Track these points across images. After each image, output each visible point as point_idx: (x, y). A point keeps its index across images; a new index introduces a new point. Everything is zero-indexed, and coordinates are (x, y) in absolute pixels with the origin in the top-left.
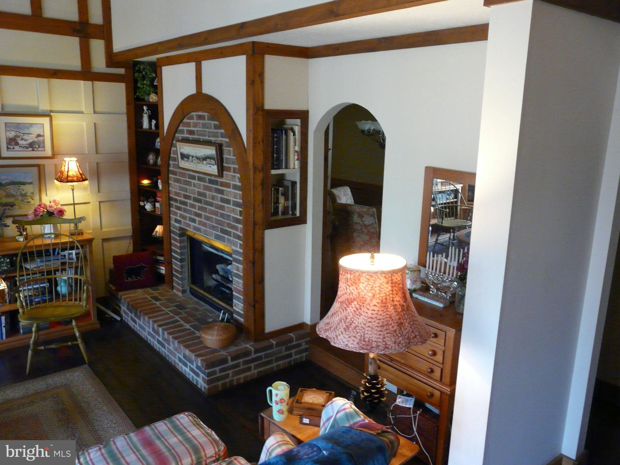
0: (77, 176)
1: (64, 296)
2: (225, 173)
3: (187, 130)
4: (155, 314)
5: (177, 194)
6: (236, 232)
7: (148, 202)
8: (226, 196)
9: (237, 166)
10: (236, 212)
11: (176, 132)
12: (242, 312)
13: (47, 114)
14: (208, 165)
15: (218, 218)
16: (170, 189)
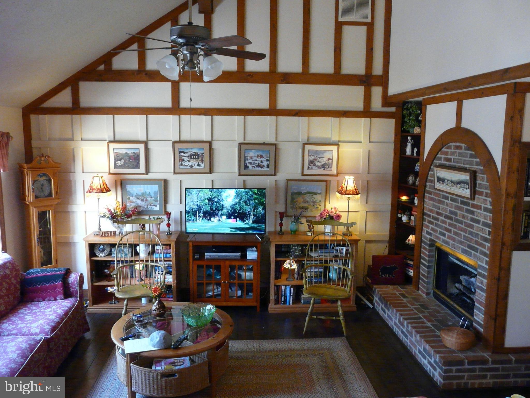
0: (353, 191)
1: (334, 281)
2: (477, 196)
3: (444, 158)
4: (402, 309)
5: (431, 211)
6: (483, 249)
7: (404, 214)
8: (477, 216)
9: (489, 192)
10: (485, 232)
11: (434, 159)
12: (483, 323)
13: (336, 144)
14: (462, 189)
15: (466, 235)
16: (425, 205)
